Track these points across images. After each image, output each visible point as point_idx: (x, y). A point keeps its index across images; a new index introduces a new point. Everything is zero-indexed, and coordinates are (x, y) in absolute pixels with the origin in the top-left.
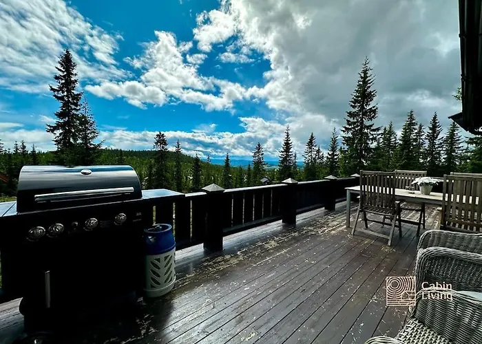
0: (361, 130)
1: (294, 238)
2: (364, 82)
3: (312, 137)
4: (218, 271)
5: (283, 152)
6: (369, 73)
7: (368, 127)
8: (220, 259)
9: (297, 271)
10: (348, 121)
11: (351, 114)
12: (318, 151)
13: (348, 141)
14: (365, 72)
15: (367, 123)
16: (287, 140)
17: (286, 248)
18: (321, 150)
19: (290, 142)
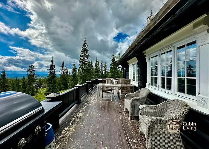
0: (85, 62)
1: (86, 108)
2: (85, 45)
3: (63, 63)
4: (70, 137)
5: (50, 70)
6: (86, 42)
7: (87, 62)
8: (64, 131)
9: (98, 120)
10: (81, 59)
11: (81, 56)
12: (66, 69)
13: (81, 66)
14: (85, 41)
15: (87, 60)
16: (52, 64)
17: (87, 113)
18: (67, 69)
19: (54, 65)
